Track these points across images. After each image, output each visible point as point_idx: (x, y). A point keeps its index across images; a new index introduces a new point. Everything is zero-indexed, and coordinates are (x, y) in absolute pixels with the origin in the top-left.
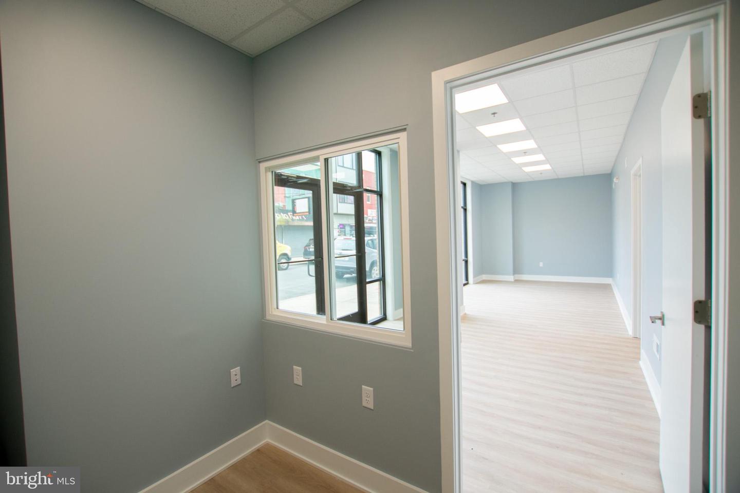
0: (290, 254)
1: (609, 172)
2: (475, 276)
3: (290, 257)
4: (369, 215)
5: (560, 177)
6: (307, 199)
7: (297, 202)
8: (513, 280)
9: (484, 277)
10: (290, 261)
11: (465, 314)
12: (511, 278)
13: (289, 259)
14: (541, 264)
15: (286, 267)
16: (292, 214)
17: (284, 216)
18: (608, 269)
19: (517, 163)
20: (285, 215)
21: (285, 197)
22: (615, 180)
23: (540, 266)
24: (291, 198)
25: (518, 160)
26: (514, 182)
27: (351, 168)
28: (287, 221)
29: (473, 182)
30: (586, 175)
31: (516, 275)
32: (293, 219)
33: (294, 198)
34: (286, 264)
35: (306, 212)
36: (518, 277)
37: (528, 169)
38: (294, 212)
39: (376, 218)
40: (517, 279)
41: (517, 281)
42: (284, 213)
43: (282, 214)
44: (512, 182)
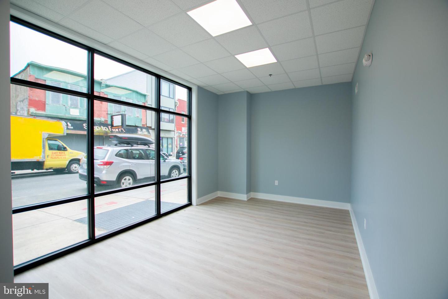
4: (183, 131)
6: (121, 116)
7: (114, 117)
8: (246, 199)
9: (219, 194)
12: (244, 197)
14: (276, 183)
16: (110, 127)
17: (104, 129)
20: (105, 127)
21: (107, 114)
23: (277, 181)
24: (111, 115)
27: (169, 96)
28: (107, 133)
31: (250, 193)
32: (112, 132)
33: (114, 114)
35: (120, 126)
36: (253, 195)
38: (112, 125)
39: (187, 134)
40: (251, 197)
41: (253, 201)
42: (104, 126)
43: (102, 127)
44: (248, 92)
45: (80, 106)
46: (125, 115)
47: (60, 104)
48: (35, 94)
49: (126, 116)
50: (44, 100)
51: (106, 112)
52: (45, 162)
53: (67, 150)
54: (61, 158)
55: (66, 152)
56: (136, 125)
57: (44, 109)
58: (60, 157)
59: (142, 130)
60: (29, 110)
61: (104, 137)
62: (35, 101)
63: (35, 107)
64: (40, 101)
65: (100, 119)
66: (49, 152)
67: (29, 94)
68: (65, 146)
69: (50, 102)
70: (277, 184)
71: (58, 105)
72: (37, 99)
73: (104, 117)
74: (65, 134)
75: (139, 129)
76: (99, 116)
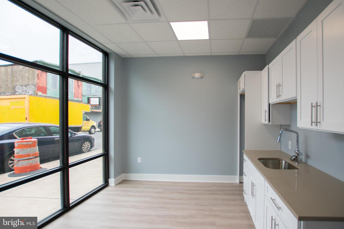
6: (98, 98)
7: (91, 99)
24: (87, 97)
33: (90, 97)
47: (57, 90)
48: (40, 82)
50: (45, 86)
51: (82, 95)
52: (82, 127)
55: (89, 122)
57: (45, 93)
58: (87, 124)
60: (37, 93)
62: (41, 87)
63: (41, 91)
64: (43, 87)
65: (78, 99)
67: (37, 82)
68: (89, 118)
69: (50, 88)
71: (56, 90)
72: (42, 85)
73: (80, 98)
76: (77, 97)
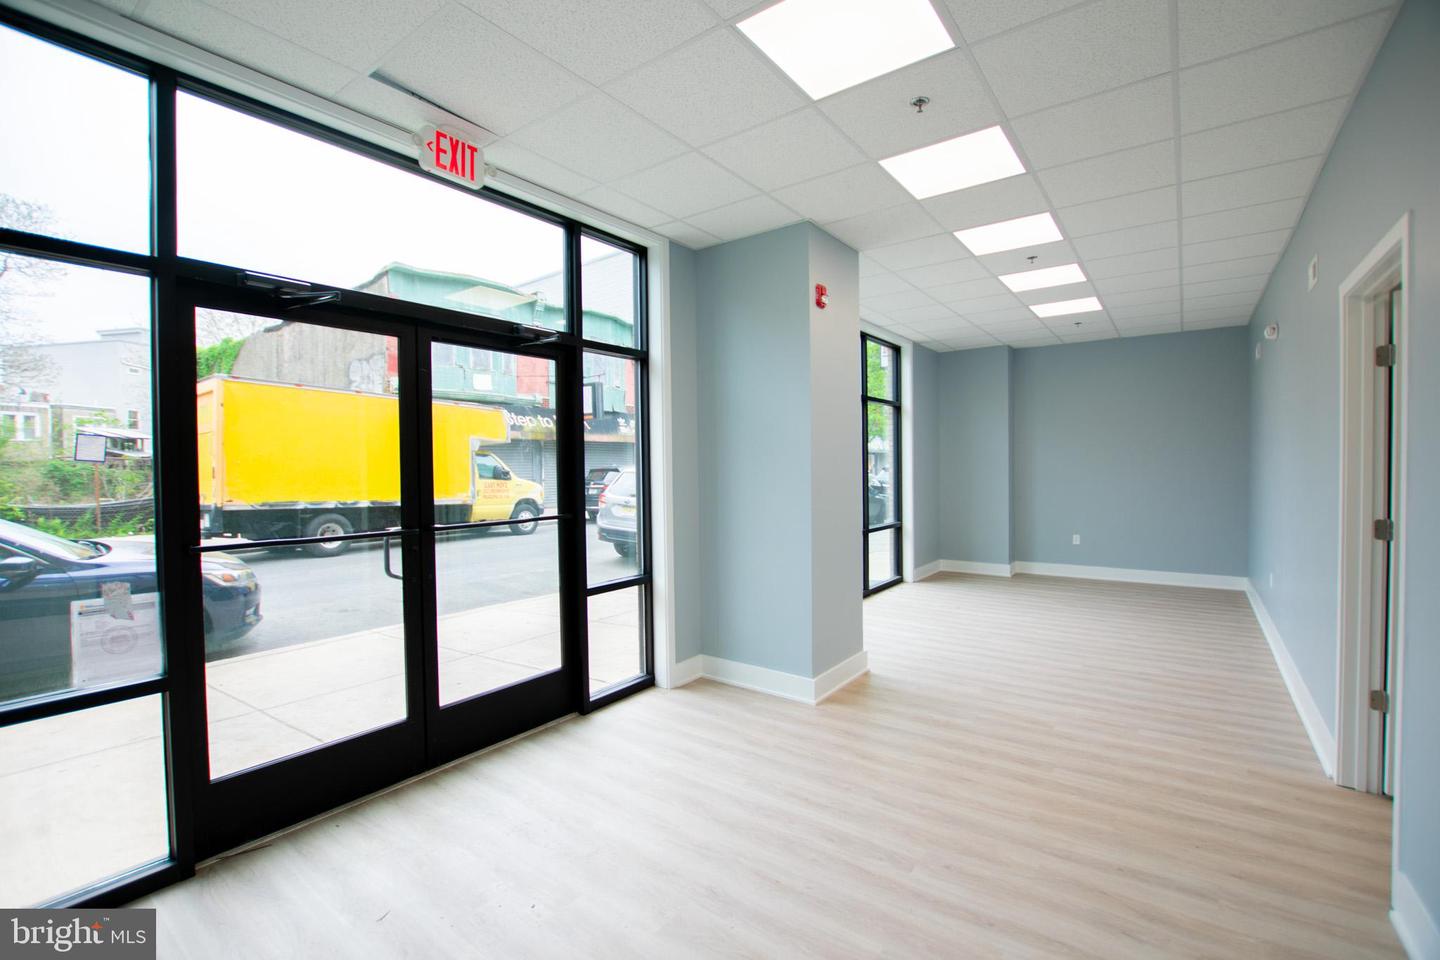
0: (540, 501)
1: (1245, 322)
2: (917, 564)
3: (541, 507)
5: (1125, 334)
6: (591, 388)
9: (943, 565)
10: (541, 516)
11: (867, 674)
12: (1004, 570)
13: (539, 510)
14: (1076, 540)
15: (529, 528)
17: (543, 422)
18: (1240, 554)
19: (1015, 289)
22: (1267, 333)
23: (1078, 536)
25: (1018, 282)
26: (1016, 345)
29: (917, 347)
30: (1186, 329)
31: (1017, 563)
34: (532, 523)
35: (590, 414)
36: (1021, 566)
37: (1044, 311)
40: (1018, 570)
41: (1017, 577)
43: (539, 417)
44: (1010, 347)
45: (494, 368)
46: (602, 385)
47: (452, 364)
49: (605, 388)
51: (546, 379)
52: (474, 507)
53: (510, 479)
54: (501, 497)
55: (509, 482)
56: (616, 410)
58: (499, 494)
59: (627, 422)
60: (388, 382)
61: (542, 444)
65: (532, 398)
66: (481, 484)
67: (388, 341)
68: (507, 469)
70: (1078, 543)
73: (541, 392)
74: (510, 441)
75: (621, 421)
76: (530, 390)
